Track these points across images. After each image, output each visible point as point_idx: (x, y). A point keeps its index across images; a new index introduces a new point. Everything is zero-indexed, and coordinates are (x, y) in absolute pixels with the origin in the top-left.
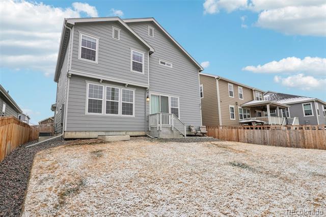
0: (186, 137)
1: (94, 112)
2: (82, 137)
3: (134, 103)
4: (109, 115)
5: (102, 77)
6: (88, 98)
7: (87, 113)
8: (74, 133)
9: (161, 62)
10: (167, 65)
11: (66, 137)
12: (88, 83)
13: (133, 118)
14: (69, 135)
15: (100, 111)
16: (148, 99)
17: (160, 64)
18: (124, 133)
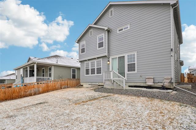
0: (125, 88)
4: (92, 75)
6: (85, 69)
7: (85, 75)
9: (119, 31)
10: (124, 29)
12: (85, 62)
15: (89, 74)
16: (108, 63)
17: (118, 32)
18: (97, 84)
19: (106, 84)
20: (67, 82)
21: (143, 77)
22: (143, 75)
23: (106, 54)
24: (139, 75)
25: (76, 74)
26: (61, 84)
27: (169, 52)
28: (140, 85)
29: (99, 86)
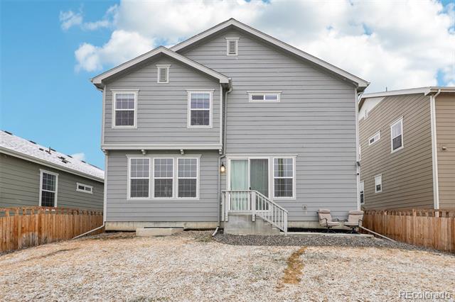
0: (286, 233)
1: (138, 196)
2: (125, 229)
3: (197, 178)
4: (158, 199)
5: (143, 147)
6: (130, 178)
7: (129, 197)
8: (115, 224)
9: (254, 98)
10: (267, 98)
11: (106, 229)
12: (130, 158)
13: (197, 202)
14: (109, 226)
15: (146, 195)
16: (223, 169)
17: (251, 100)
18: (182, 225)
19: (233, 226)
20: (40, 219)
21: (309, 209)
22: (309, 205)
23: (219, 146)
24: (301, 205)
25: (56, 192)
26: (16, 226)
27: (352, 168)
28: (302, 227)
29: (185, 230)
